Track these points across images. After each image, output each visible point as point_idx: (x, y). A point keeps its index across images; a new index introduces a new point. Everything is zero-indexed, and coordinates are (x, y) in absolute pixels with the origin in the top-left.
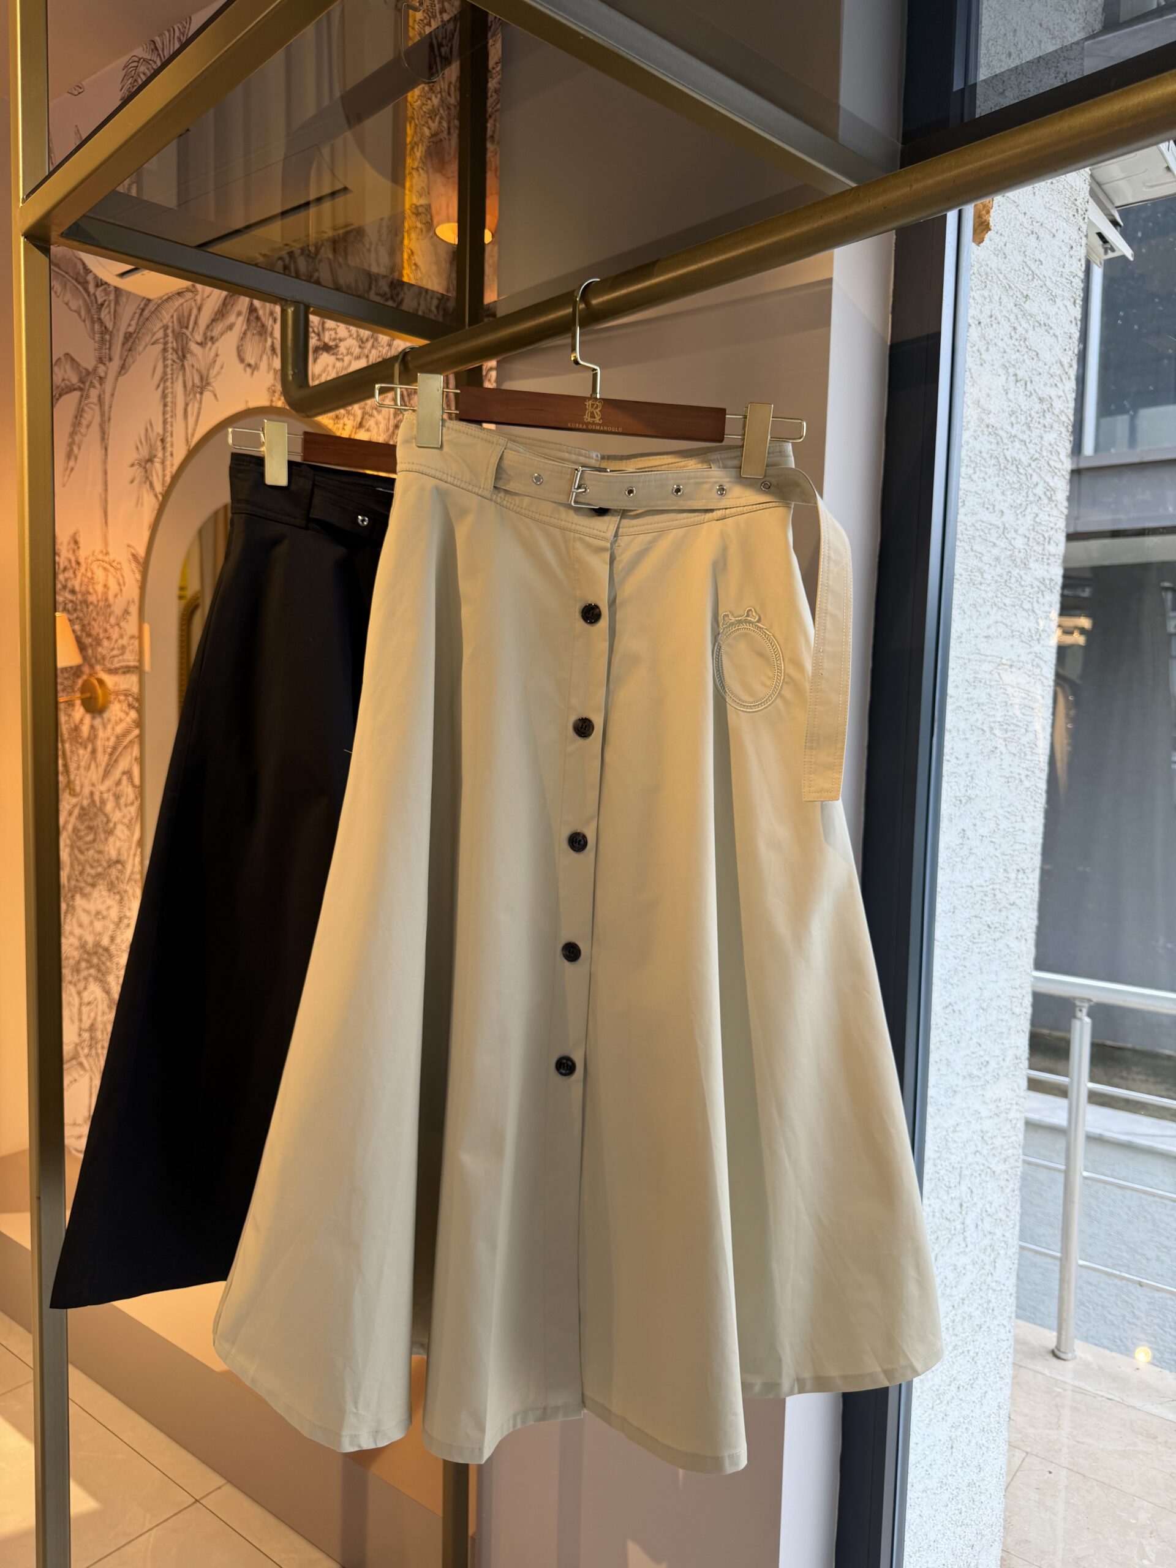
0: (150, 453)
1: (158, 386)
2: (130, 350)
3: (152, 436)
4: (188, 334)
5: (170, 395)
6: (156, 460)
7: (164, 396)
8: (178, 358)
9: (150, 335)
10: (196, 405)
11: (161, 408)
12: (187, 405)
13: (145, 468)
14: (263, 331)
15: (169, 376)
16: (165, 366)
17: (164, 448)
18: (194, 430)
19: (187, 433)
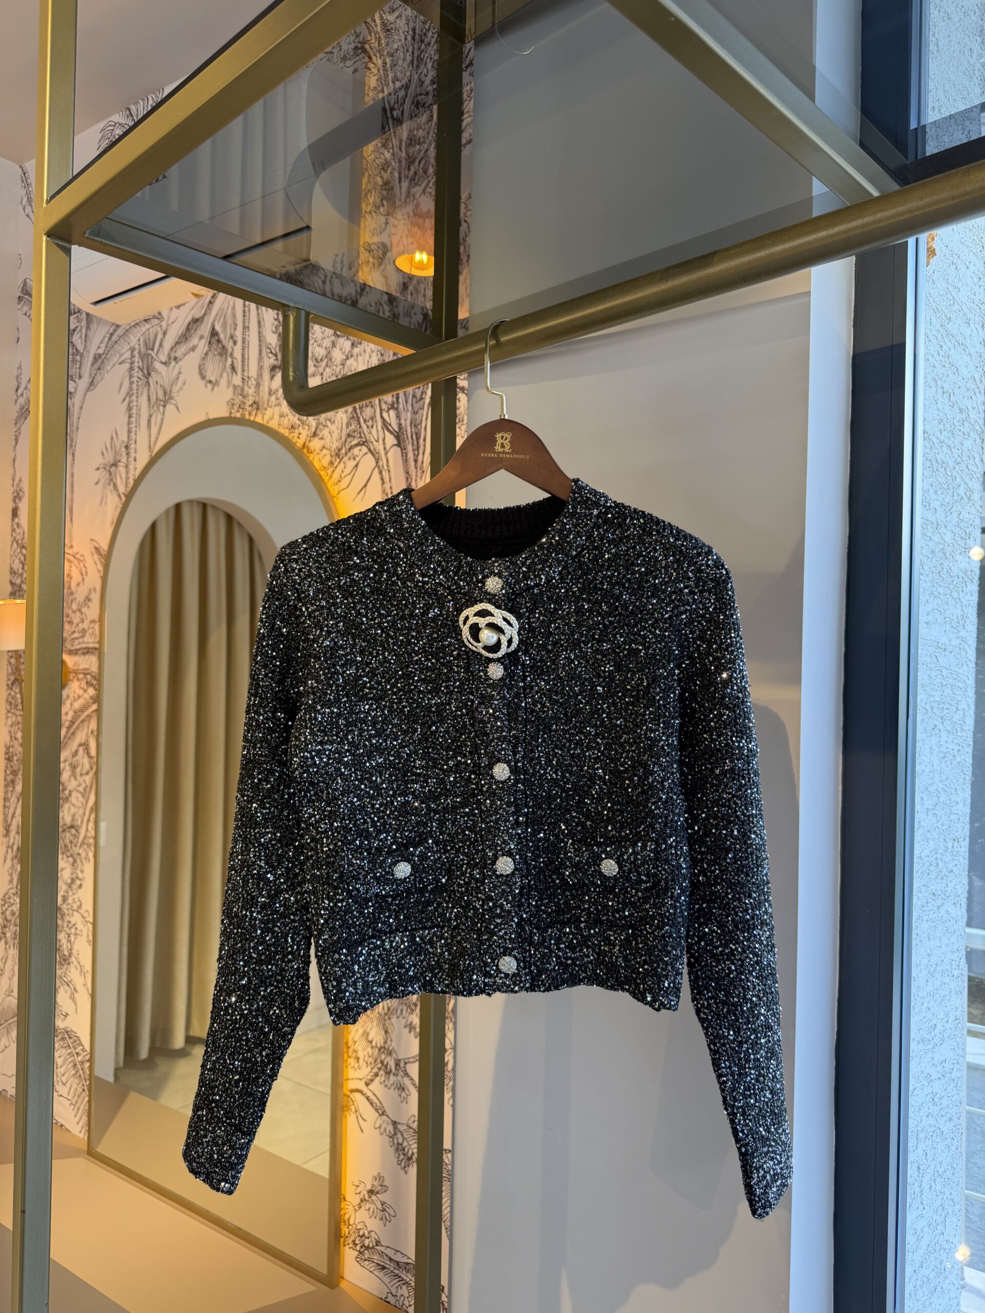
0: (115, 458)
1: (124, 400)
2: (99, 369)
3: (118, 444)
4: (154, 355)
5: (135, 408)
6: (120, 464)
7: (129, 409)
8: (144, 375)
9: (118, 355)
10: (160, 416)
11: (126, 418)
12: (151, 416)
13: (109, 471)
14: (223, 352)
15: (135, 391)
16: (131, 383)
17: (128, 454)
18: (157, 438)
19: (150, 441)
